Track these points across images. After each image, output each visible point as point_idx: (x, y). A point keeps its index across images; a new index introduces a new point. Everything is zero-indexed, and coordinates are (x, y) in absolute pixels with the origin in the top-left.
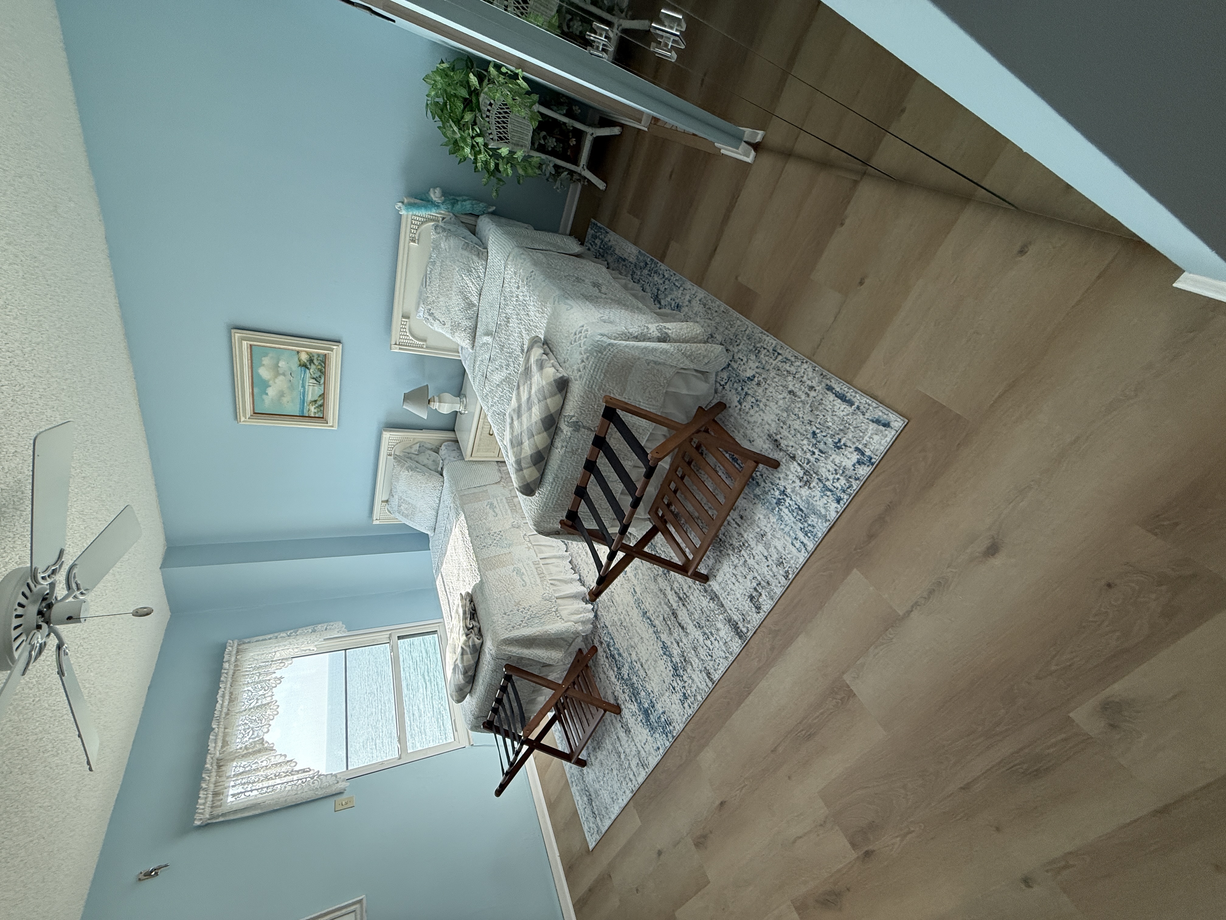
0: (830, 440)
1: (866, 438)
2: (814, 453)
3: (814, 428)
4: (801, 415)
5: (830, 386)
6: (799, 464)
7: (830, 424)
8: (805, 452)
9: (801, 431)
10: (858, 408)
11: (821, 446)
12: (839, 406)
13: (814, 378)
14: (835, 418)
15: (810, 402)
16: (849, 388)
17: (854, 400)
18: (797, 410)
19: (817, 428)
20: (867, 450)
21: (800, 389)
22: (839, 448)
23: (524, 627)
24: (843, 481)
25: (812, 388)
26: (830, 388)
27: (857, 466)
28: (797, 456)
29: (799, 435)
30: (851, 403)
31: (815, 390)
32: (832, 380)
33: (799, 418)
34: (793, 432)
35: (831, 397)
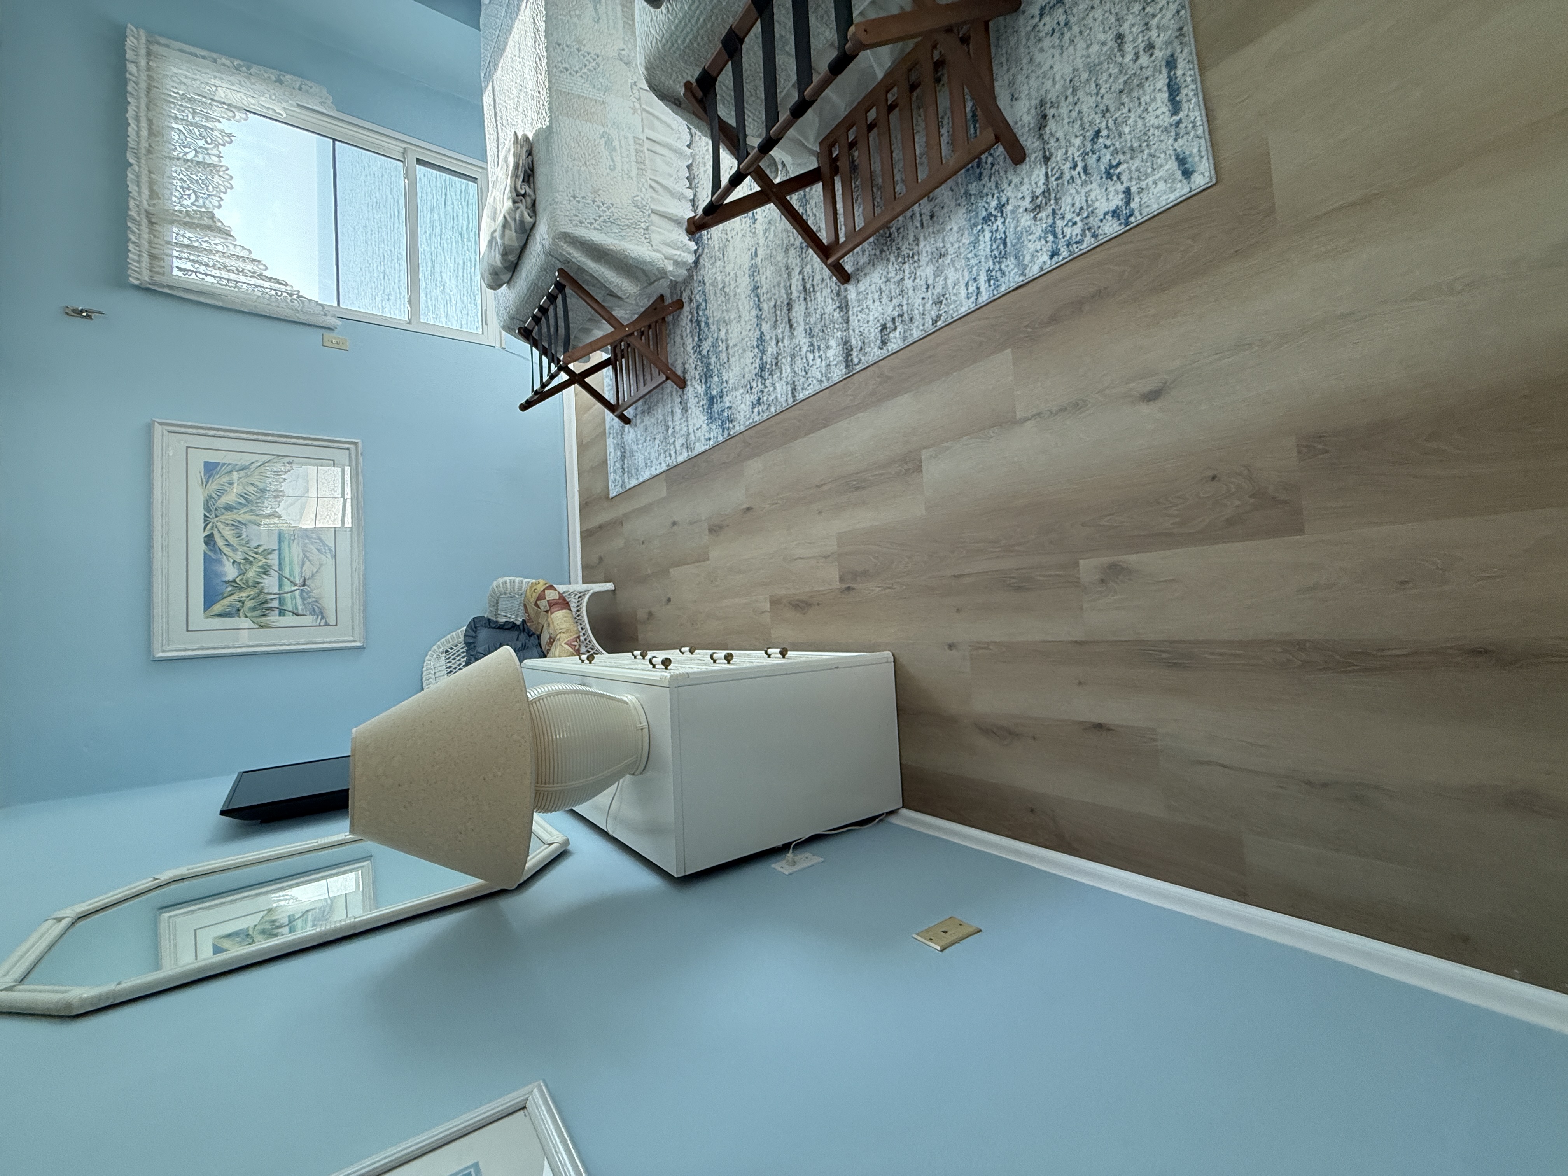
0: (1108, 157)
1: (1150, 180)
2: (1075, 167)
3: (1104, 125)
4: (1103, 91)
5: (1175, 61)
6: (1047, 173)
7: (1127, 130)
8: (1066, 159)
9: (1085, 120)
10: (1178, 123)
11: (1092, 160)
12: (1159, 104)
13: (1168, 28)
14: (1140, 123)
15: (1131, 72)
16: (1194, 81)
17: (1185, 106)
18: (1105, 76)
19: (1107, 127)
20: (1137, 199)
21: (1135, 40)
22: (1109, 176)
23: (595, 229)
24: (1077, 230)
25: (1150, 47)
26: (1171, 64)
27: (1109, 217)
28: (1053, 159)
29: (1077, 125)
30: (1176, 107)
31: (1152, 55)
32: (1186, 51)
33: (1097, 94)
34: (1074, 114)
35: (1162, 81)
